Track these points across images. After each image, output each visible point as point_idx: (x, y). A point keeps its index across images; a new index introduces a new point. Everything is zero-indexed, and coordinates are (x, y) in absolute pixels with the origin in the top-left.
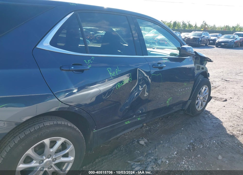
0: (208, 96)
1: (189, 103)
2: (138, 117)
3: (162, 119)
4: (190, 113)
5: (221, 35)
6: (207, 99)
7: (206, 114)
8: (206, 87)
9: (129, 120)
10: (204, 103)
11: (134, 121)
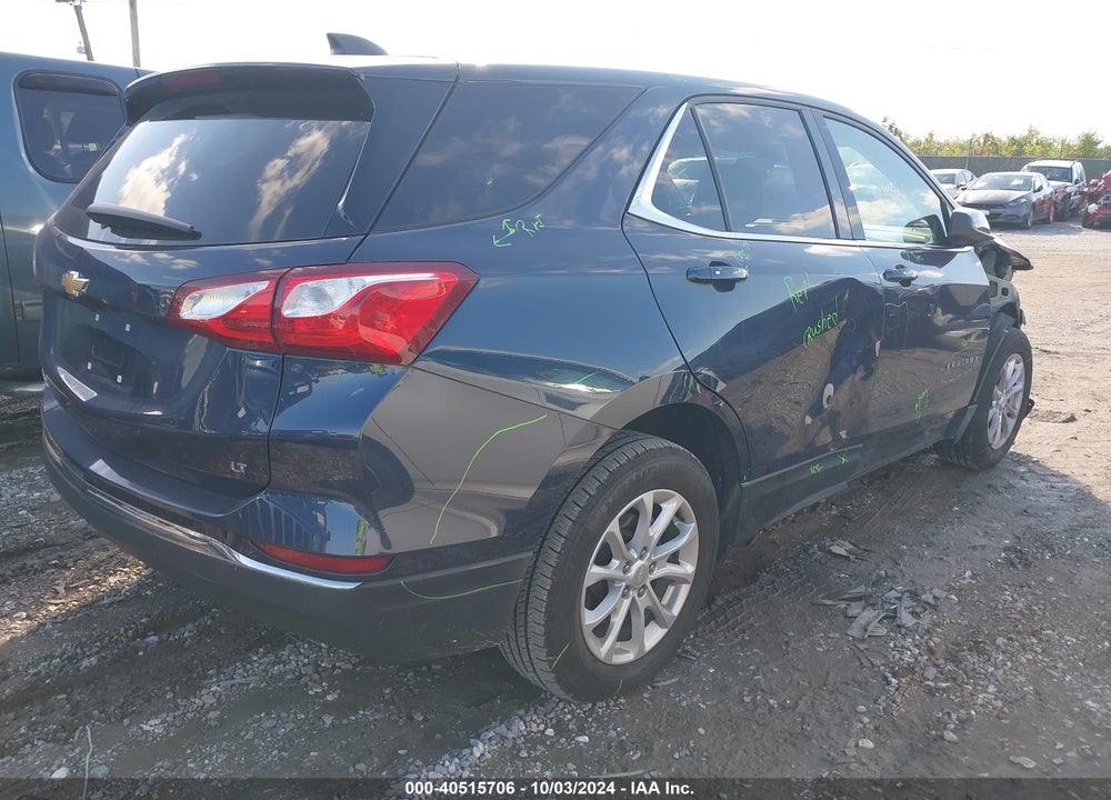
0: (1021, 395)
1: (968, 417)
2: (842, 454)
3: (871, 483)
4: (968, 457)
5: (968, 174)
6: (1018, 406)
7: (1019, 463)
8: (1017, 363)
9: (819, 462)
10: (1011, 422)
11: (831, 465)
